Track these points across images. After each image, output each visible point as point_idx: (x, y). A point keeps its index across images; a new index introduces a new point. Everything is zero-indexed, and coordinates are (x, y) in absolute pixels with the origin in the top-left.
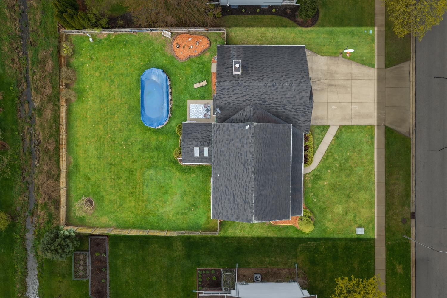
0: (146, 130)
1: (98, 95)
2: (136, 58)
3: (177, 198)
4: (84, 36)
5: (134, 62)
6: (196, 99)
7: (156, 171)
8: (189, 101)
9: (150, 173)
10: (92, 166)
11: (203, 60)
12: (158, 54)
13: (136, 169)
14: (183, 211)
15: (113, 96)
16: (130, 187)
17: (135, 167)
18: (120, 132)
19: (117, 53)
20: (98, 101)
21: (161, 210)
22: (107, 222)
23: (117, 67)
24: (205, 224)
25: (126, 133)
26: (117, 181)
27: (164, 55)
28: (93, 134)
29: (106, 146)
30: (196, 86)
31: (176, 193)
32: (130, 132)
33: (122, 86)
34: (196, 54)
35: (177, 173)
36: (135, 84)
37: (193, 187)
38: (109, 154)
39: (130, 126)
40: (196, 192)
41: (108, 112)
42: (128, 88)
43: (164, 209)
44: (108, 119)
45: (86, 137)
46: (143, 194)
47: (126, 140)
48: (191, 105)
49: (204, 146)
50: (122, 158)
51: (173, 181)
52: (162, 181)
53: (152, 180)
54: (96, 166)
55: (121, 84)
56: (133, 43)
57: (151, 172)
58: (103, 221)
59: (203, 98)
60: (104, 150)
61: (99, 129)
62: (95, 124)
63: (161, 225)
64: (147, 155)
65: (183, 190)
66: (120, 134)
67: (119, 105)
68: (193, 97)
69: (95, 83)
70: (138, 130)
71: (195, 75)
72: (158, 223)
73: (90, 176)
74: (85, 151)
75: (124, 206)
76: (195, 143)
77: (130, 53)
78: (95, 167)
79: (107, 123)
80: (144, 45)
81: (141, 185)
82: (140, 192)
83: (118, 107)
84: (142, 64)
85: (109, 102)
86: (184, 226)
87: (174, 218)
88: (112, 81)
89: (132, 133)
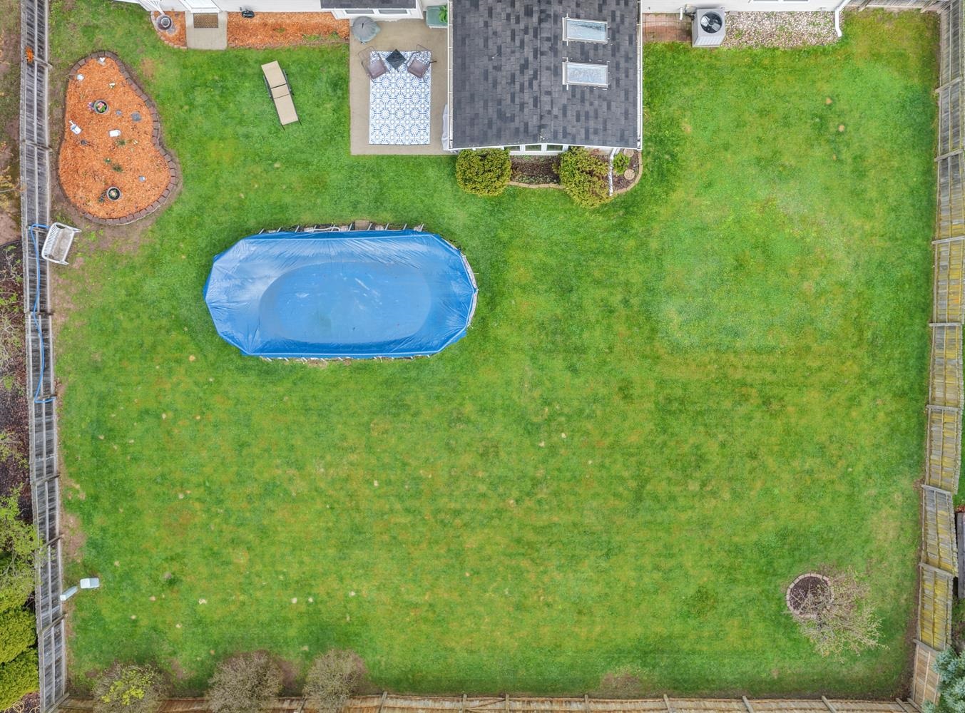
0: (485, 338)
1: (331, 552)
2: (168, 386)
3: (786, 198)
4: (75, 618)
5: (187, 394)
6: (348, 117)
7: (669, 293)
8: (356, 149)
9: (677, 319)
10: (646, 580)
11: (174, 85)
12: (151, 286)
13: (662, 383)
14: (847, 169)
15: (338, 487)
16: (742, 410)
17: (652, 387)
18: (497, 454)
19: (144, 469)
20: (358, 554)
21: (844, 271)
22: (895, 512)
23: (207, 470)
24: (903, 70)
25: (498, 430)
26: (711, 467)
27: (154, 262)
28: (504, 578)
29: (556, 519)
30: (287, 114)
31: (765, 206)
32: (493, 411)
33: (292, 448)
34: (146, 115)
35: (674, 196)
36: (281, 390)
37: (740, 124)
38: (595, 504)
39: (469, 408)
40: (763, 113)
41: (408, 510)
42: (302, 419)
43: (840, 255)
44: (438, 511)
45: (519, 607)
46: (771, 351)
47: (531, 430)
48: (375, 138)
49: (557, 37)
50: (611, 447)
51: (710, 216)
52: (712, 267)
53: (707, 310)
54: (647, 561)
55: (285, 453)
56: (102, 398)
57: (671, 312)
58: (891, 534)
59: (340, 84)
60: (575, 525)
61: (481, 548)
62: (462, 569)
63: (908, 270)
64: (597, 333)
65: (753, 171)
66: (503, 455)
67: (374, 462)
68: (339, 129)
69: (280, 568)
70: (486, 374)
71: (241, 123)
72: (899, 284)
73: (691, 591)
74: (580, 612)
75: (823, 438)
76: (545, 78)
77: (147, 412)
78: (650, 568)
79: (457, 513)
80: (112, 347)
81: (732, 357)
82: (763, 366)
83: (384, 467)
84: (192, 358)
85: (364, 505)
86: (914, 163)
87: (879, 210)
88: (269, 489)
89: (499, 402)
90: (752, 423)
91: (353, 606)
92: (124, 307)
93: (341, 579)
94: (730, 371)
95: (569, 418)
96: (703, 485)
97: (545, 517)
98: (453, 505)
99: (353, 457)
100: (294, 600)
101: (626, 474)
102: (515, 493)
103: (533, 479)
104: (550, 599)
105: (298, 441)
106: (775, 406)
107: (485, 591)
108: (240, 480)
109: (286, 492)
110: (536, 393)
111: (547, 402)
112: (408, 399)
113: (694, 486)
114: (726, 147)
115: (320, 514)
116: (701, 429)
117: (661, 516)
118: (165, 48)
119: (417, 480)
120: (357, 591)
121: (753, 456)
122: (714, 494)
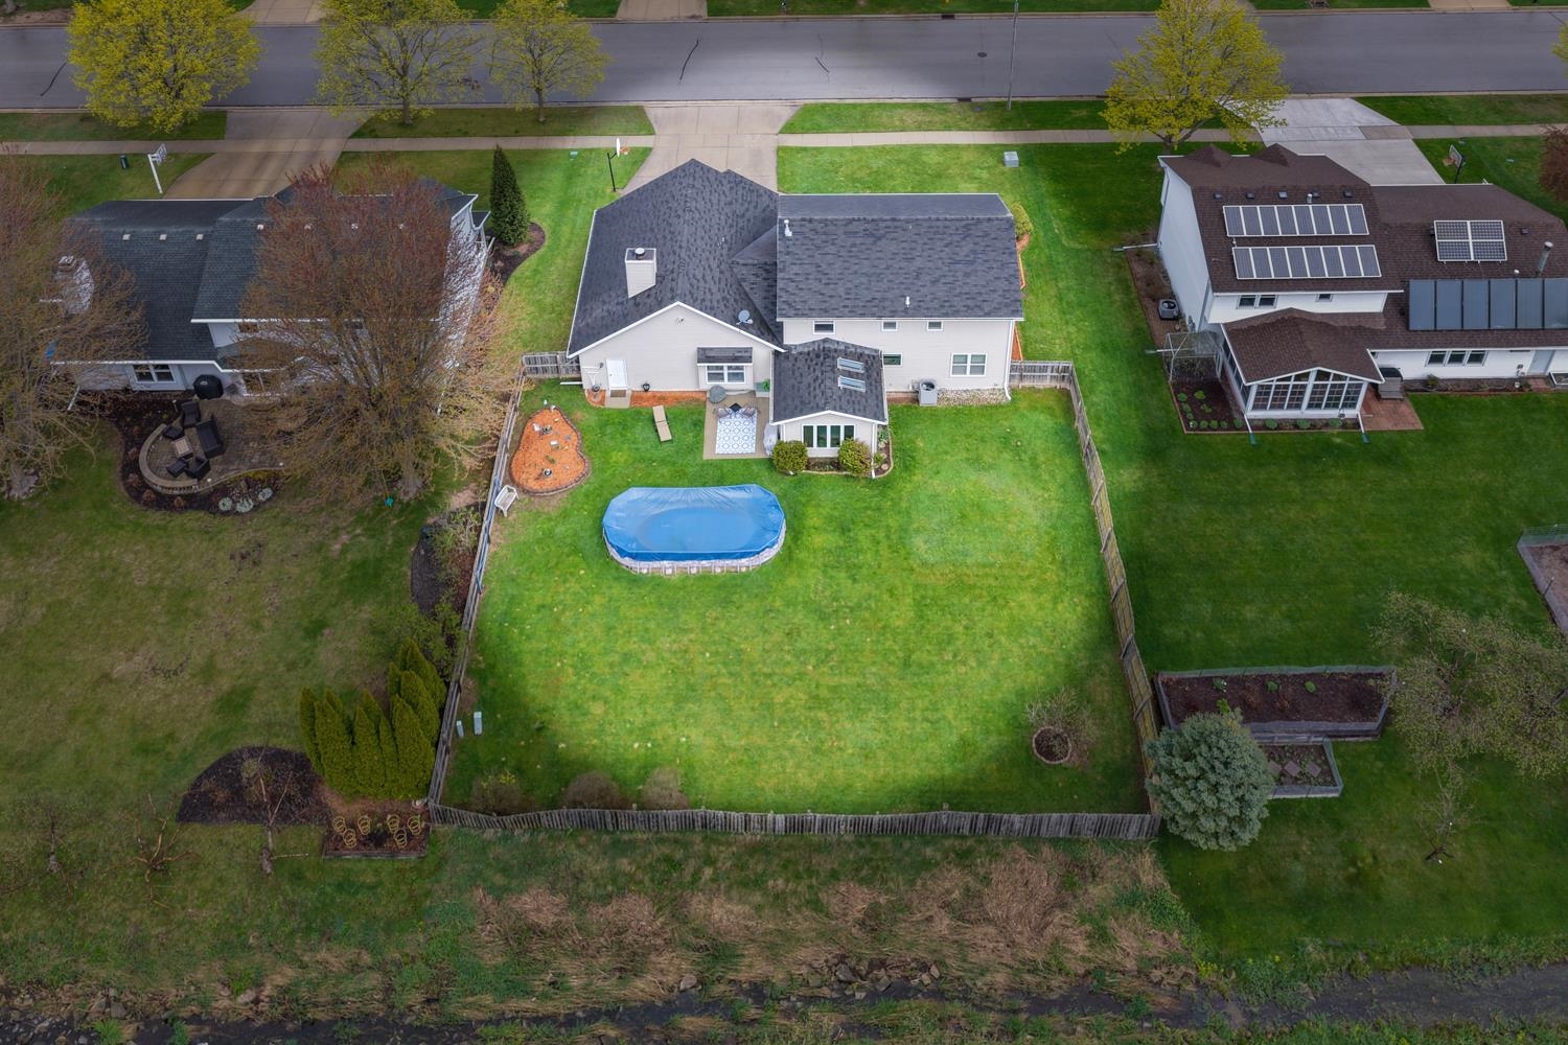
0: (791, 559)
1: (670, 705)
2: (562, 590)
5: (575, 594)
7: (917, 531)
8: (707, 456)
9: (924, 547)
13: (917, 586)
15: (679, 656)
17: (910, 589)
18: (799, 635)
19: (534, 645)
20: (692, 707)
23: (582, 645)
25: (799, 618)
28: (805, 727)
29: (844, 681)
30: (665, 433)
32: (795, 605)
35: (915, 478)
36: (643, 592)
39: (778, 603)
44: (754, 674)
48: (717, 451)
49: (835, 366)
50: (884, 627)
56: (513, 597)
57: (918, 542)
58: (1106, 695)
61: (786, 703)
62: (772, 719)
63: (1078, 519)
66: (803, 634)
67: (707, 638)
68: (697, 445)
69: (627, 717)
70: (792, 581)
71: (633, 443)
76: (828, 383)
77: (543, 606)
79: (768, 676)
81: (965, 569)
82: (987, 575)
83: (714, 643)
84: (582, 572)
85: (698, 670)
87: (1053, 487)
89: (800, 599)
90: (986, 613)
91: (683, 750)
92: (539, 541)
93: (675, 727)
94: (965, 578)
95: (852, 610)
96: (955, 656)
97: (836, 679)
98: (765, 670)
99: (692, 636)
100: (636, 745)
101: (896, 648)
102: (813, 660)
103: (827, 650)
104: (842, 744)
105: (652, 625)
106: (1001, 601)
107: (790, 737)
108: (606, 652)
109: (640, 661)
110: (827, 593)
111: (836, 599)
112: (735, 598)
113: (949, 657)
114: (946, 453)
115: (665, 676)
116: (949, 616)
117: (925, 678)
118: (591, 407)
119: (740, 652)
120: (688, 737)
121: (990, 636)
122: (964, 663)
